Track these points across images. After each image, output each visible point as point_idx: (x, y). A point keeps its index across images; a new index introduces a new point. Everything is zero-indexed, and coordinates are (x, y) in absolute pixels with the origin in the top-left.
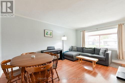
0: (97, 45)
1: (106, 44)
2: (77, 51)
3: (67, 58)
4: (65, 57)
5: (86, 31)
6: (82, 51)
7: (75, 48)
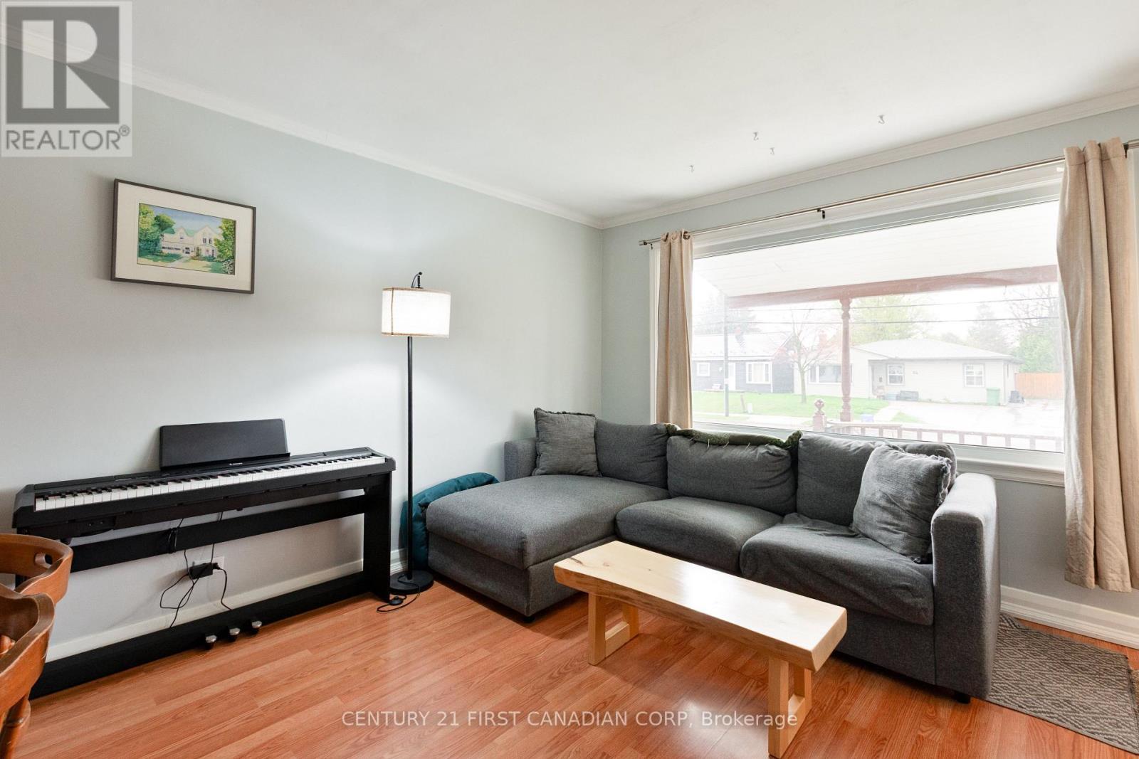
0: (820, 405)
1: (895, 389)
2: (603, 472)
3: (455, 570)
4: (435, 557)
5: (697, 244)
6: (649, 468)
7: (575, 435)
